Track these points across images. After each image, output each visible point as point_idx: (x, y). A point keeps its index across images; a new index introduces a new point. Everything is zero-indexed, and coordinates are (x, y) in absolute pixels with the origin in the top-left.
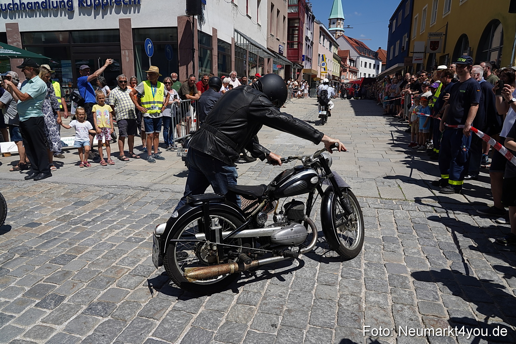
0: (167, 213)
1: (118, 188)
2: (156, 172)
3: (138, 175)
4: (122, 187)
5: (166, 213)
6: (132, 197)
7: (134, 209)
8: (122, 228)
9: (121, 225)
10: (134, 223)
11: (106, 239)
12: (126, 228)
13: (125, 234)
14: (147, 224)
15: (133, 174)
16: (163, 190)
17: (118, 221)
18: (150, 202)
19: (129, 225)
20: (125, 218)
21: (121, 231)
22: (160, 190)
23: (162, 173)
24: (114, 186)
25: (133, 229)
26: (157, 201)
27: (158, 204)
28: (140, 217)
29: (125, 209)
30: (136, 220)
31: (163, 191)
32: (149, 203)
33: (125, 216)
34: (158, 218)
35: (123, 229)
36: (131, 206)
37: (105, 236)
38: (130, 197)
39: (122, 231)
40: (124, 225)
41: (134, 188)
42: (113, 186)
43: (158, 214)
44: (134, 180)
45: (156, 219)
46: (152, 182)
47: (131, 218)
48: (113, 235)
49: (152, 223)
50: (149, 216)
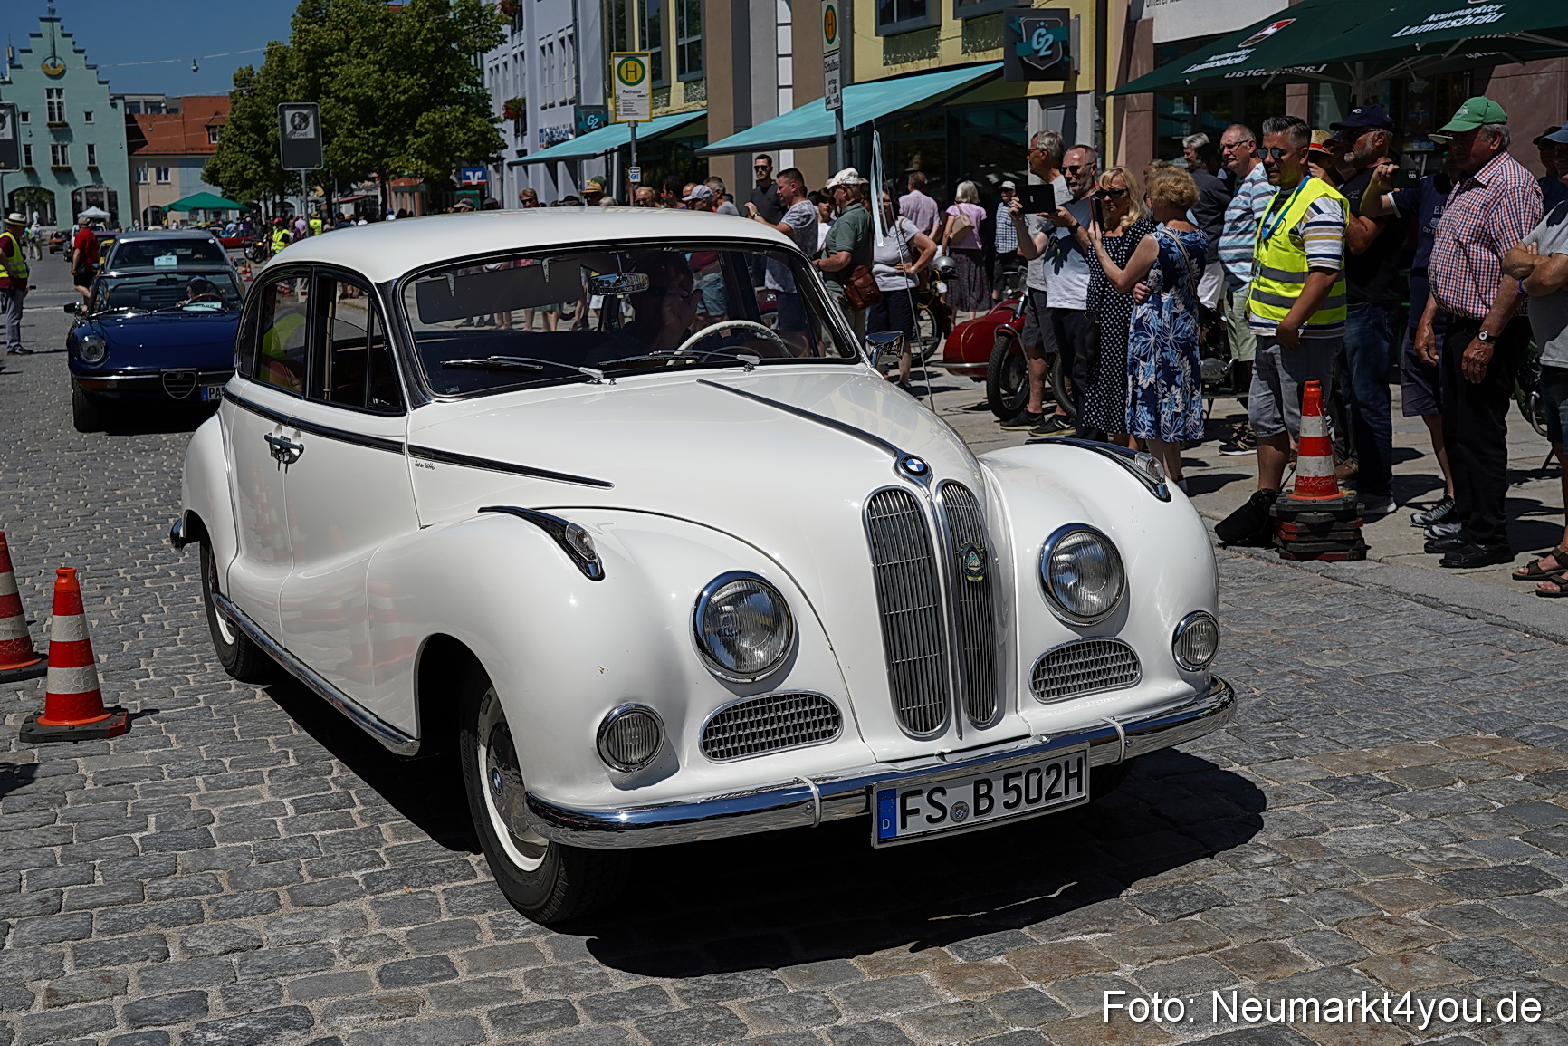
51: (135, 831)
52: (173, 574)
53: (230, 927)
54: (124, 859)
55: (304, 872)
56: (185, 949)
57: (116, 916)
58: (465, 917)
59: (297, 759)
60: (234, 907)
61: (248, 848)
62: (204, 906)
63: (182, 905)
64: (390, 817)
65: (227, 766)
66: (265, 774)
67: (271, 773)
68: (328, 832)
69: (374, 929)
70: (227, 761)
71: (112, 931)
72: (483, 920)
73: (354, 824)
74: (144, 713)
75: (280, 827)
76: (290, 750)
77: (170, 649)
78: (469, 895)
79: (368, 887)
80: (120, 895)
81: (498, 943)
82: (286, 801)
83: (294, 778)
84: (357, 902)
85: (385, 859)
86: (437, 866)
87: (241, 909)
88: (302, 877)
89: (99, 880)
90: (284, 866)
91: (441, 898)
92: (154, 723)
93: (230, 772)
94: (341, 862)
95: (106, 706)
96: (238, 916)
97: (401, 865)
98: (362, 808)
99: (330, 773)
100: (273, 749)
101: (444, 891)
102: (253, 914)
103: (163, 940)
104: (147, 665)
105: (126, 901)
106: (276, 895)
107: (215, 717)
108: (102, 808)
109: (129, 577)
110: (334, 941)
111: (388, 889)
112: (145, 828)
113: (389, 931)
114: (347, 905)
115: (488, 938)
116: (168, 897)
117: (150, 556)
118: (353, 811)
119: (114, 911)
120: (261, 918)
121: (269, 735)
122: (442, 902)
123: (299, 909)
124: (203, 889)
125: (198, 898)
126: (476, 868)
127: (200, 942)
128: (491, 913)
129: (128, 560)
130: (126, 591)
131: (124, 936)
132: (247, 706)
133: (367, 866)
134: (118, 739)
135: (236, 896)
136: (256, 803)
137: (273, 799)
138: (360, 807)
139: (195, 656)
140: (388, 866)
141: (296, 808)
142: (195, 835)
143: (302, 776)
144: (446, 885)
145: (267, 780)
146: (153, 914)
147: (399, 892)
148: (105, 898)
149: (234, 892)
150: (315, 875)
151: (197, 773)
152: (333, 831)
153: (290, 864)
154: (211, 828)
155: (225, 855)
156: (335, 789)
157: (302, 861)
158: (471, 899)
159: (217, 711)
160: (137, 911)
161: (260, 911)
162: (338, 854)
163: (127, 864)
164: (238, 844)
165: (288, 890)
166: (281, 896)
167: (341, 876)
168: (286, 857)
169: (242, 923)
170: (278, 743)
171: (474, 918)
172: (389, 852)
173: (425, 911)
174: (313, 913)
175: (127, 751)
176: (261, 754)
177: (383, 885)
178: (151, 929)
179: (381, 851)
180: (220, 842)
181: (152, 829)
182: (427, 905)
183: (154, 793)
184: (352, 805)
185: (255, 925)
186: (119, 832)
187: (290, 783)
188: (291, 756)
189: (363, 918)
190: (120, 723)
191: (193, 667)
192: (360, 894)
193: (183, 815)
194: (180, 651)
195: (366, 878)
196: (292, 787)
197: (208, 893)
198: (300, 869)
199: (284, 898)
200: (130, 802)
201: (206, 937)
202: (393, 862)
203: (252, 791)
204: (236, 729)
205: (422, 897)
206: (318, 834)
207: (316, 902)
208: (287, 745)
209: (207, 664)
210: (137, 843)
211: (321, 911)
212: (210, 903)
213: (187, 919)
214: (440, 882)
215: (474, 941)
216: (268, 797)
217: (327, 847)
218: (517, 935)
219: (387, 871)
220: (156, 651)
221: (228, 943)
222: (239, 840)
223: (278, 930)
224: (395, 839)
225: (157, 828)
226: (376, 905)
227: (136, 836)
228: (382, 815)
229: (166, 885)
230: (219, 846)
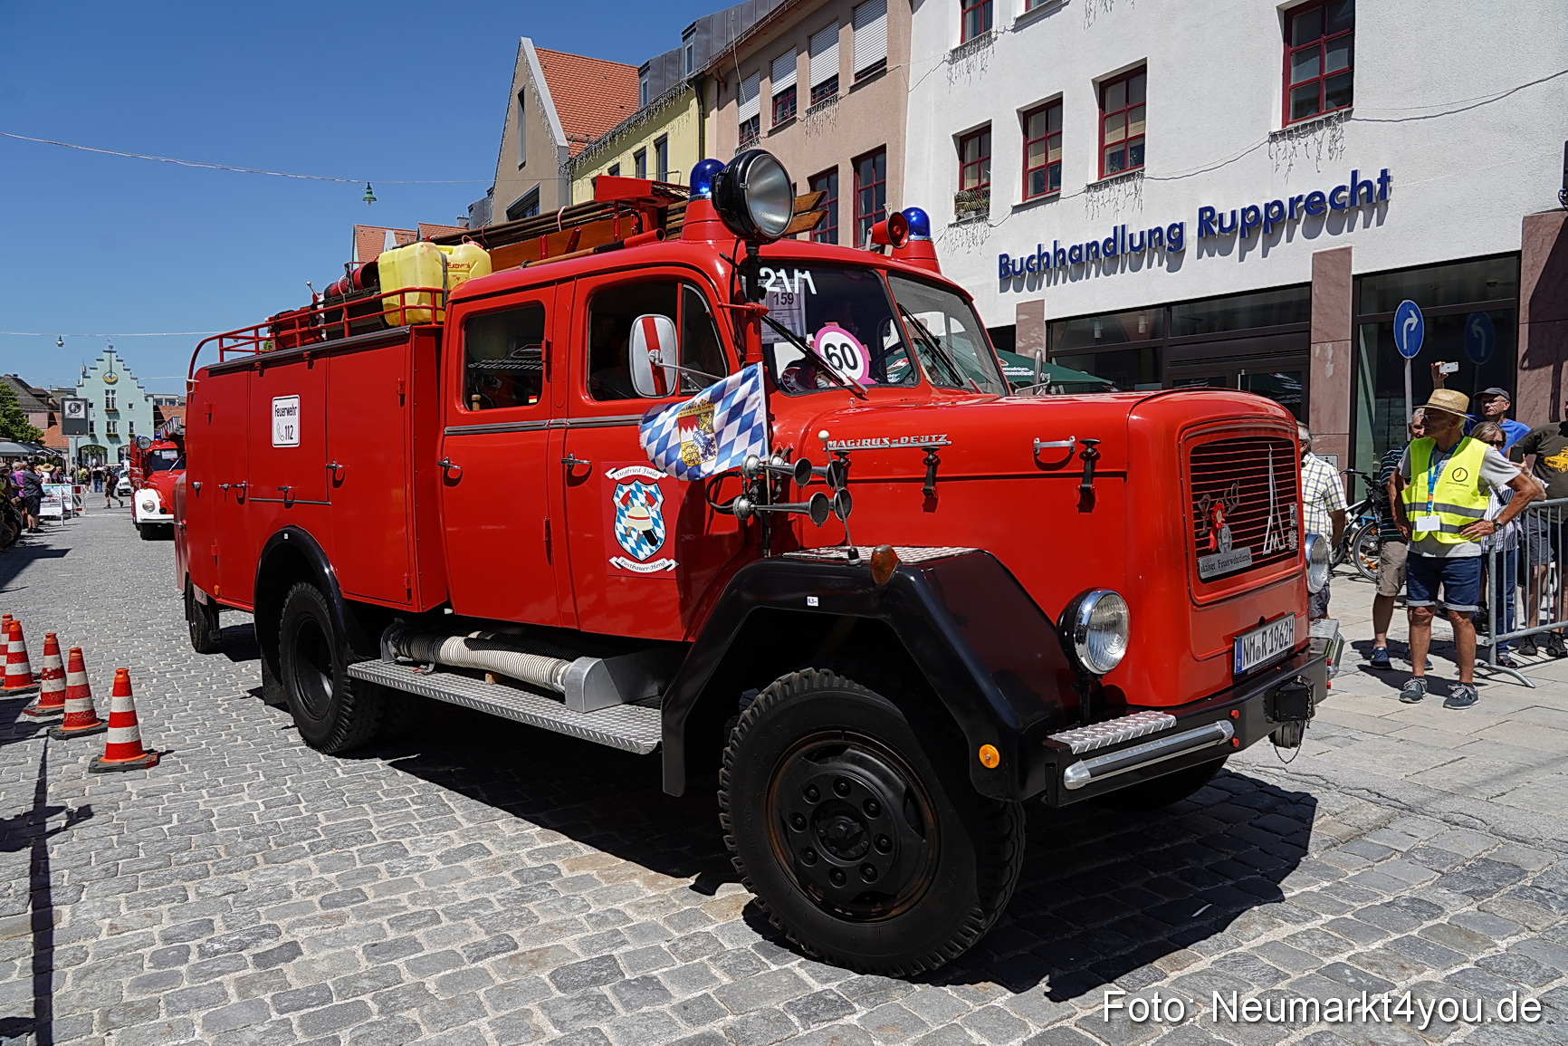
0: (1473, 908)
1: (1288, 779)
2: (1421, 744)
3: (1357, 744)
4: (1303, 778)
5: (1470, 908)
6: (1337, 818)
7: (1349, 866)
8: (1306, 920)
9: (1301, 909)
10: (1349, 916)
11: (1253, 943)
12: (1322, 926)
13: (1320, 948)
14: (1398, 930)
15: (1338, 740)
16: (1456, 818)
17: (1293, 894)
18: (1405, 850)
19: (1331, 917)
20: (1315, 889)
21: (1304, 933)
22: (1442, 816)
23: (1445, 752)
24: (1277, 771)
25: (1347, 934)
26: (1432, 855)
27: (1435, 866)
28: (1368, 899)
29: (1316, 857)
30: (1354, 904)
31: (1457, 824)
32: (1399, 855)
33: (1316, 882)
34: (1438, 921)
35: (1309, 925)
36: (1333, 848)
37: (1253, 934)
38: (1330, 818)
39: (1309, 934)
40: (1314, 914)
41: (1345, 790)
42: (1272, 770)
43: (1440, 903)
44: (1343, 762)
45: (1431, 923)
46: (1408, 779)
47: (1338, 895)
48: (1276, 939)
49: (1415, 933)
50: (1404, 904)
51: (164, 824)
52: (184, 669)
53: (226, 879)
54: (158, 841)
55: (271, 844)
56: (198, 894)
57: (153, 876)
58: (371, 865)
59: (265, 776)
60: (229, 866)
61: (236, 831)
62: (210, 867)
63: (196, 868)
64: (323, 808)
65: (221, 782)
66: (245, 786)
67: (249, 785)
68: (285, 819)
69: (316, 875)
70: (221, 780)
71: (151, 886)
72: (381, 866)
73: (301, 813)
74: (168, 752)
75: (256, 817)
76: (260, 772)
77: (183, 714)
78: (372, 852)
79: (312, 850)
80: (156, 863)
81: (391, 879)
82: (259, 802)
83: (263, 788)
84: (305, 859)
85: (321, 833)
86: (353, 836)
87: (233, 868)
88: (270, 847)
89: (142, 855)
90: (259, 840)
91: (356, 854)
92: (174, 758)
93: (223, 786)
94: (294, 836)
95: (144, 749)
96: (231, 872)
97: (331, 836)
98: (306, 804)
99: (285, 784)
100: (250, 771)
101: (358, 850)
102: (241, 871)
103: (184, 889)
104: (169, 724)
105: (160, 867)
106: (254, 858)
107: (213, 753)
108: (143, 812)
110: (292, 883)
111: (324, 851)
112: (170, 822)
113: (325, 876)
114: (299, 862)
115: (385, 877)
116: (186, 863)
118: (300, 806)
119: (153, 874)
120: (246, 872)
121: (247, 763)
122: (357, 857)
123: (269, 866)
124: (209, 857)
125: (206, 862)
126: (376, 836)
127: (208, 889)
128: (386, 862)
129: (156, 662)
131: (159, 888)
132: (232, 746)
133: (311, 838)
134: (152, 769)
135: (229, 860)
136: (241, 803)
137: (251, 801)
138: (304, 804)
139: (199, 717)
140: (323, 837)
141: (265, 806)
142: (203, 825)
143: (268, 787)
144: (359, 847)
145: (246, 789)
146: (178, 873)
147: (330, 852)
148: (146, 866)
149: (228, 858)
150: (279, 845)
151: (203, 787)
152: (289, 819)
153: (263, 839)
154: (212, 820)
155: (222, 836)
156: (289, 794)
157: (270, 837)
158: (374, 854)
159: (214, 750)
160: (167, 873)
161: (245, 868)
162: (293, 831)
163: (160, 844)
164: (230, 829)
165: (263, 855)
166: (258, 859)
167: (295, 845)
168: (260, 835)
169: (234, 876)
170: (253, 768)
171: (376, 865)
172: (323, 829)
173: (347, 863)
174: (278, 868)
175: (158, 776)
176: (242, 774)
177: (320, 849)
178: (176, 883)
179: (318, 829)
180: (219, 828)
181: (175, 822)
182: (348, 859)
183: (176, 800)
184: (300, 802)
185: (243, 877)
186: (154, 825)
187: (261, 791)
188: (261, 775)
189: (309, 869)
190: (154, 759)
191: (198, 724)
192: (307, 855)
193: (194, 813)
194: (189, 715)
195: (310, 845)
196: (262, 793)
197: (212, 859)
198: (269, 842)
199: (260, 859)
200: (161, 807)
201: (211, 886)
202: (326, 835)
203: (238, 797)
204: (226, 760)
205: (344, 854)
206: (279, 821)
207: (280, 861)
208: (258, 768)
209: (206, 723)
210: (166, 831)
211: (283, 866)
212: (213, 865)
213: (199, 875)
214: (355, 845)
215: (376, 878)
216: (248, 800)
217: (285, 827)
218: (402, 873)
219: (323, 841)
220: (174, 716)
221: (226, 888)
222: (230, 826)
223: (257, 879)
224: (326, 821)
225: (179, 821)
226: (316, 861)
227: (165, 827)
228: (318, 807)
229: (185, 856)
230: (218, 830)
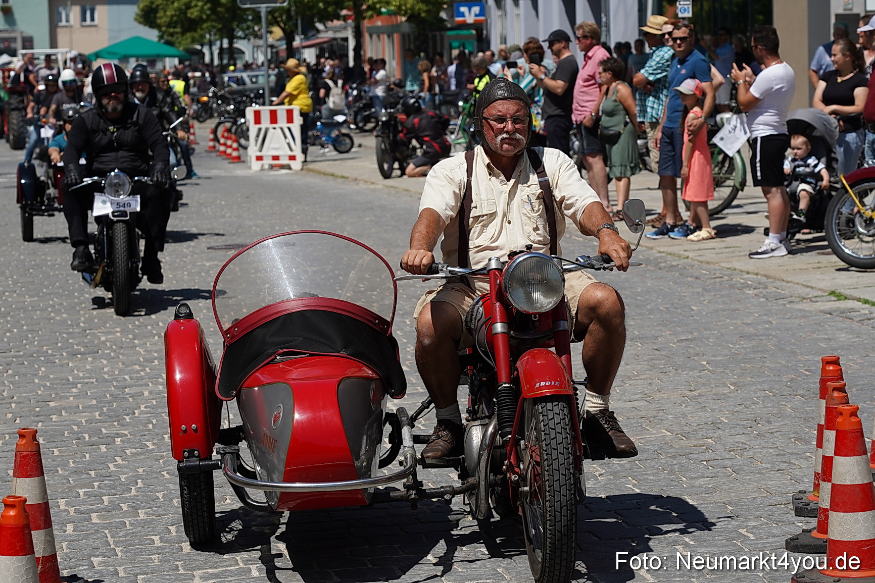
109: (72, 510)
117: (96, 484)
130: (70, 528)
